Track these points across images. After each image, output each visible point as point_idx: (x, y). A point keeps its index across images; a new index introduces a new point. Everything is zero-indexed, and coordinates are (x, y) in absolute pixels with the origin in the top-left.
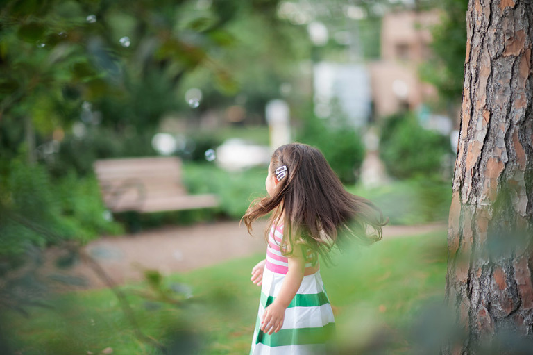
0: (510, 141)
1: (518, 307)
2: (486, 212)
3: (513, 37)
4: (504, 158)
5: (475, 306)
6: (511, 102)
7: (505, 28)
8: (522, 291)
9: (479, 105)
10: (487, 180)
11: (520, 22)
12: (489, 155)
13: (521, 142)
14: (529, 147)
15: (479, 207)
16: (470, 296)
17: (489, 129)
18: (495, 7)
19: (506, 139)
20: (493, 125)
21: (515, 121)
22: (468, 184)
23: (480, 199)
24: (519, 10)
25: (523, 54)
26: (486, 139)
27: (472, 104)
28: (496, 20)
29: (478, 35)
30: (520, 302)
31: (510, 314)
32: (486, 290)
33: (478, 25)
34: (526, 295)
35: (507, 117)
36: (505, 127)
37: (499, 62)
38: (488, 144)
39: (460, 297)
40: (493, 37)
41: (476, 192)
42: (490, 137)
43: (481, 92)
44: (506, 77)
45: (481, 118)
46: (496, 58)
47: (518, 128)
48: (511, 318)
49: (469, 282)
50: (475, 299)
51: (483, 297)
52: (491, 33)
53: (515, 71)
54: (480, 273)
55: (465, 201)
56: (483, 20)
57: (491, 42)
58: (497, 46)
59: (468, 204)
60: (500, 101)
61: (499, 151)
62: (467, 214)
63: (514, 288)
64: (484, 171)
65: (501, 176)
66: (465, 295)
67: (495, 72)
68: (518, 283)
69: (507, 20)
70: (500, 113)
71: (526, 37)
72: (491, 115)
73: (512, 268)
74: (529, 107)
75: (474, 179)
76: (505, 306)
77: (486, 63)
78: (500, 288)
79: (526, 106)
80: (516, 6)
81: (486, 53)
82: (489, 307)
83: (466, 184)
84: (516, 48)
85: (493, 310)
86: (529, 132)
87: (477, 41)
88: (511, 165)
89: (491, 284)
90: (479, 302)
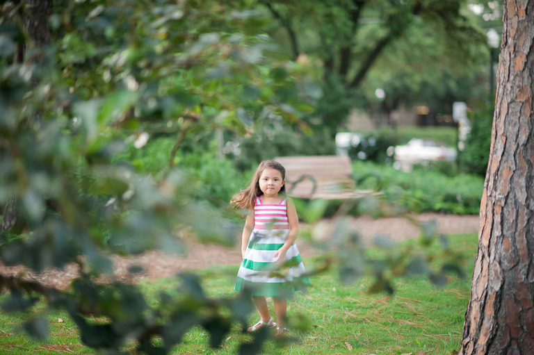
0: (517, 156)
1: (518, 263)
2: (501, 201)
3: (521, 90)
4: (513, 167)
5: (491, 262)
6: (519, 131)
7: (517, 83)
8: (520, 253)
9: (500, 132)
10: (502, 181)
11: (526, 80)
12: (504, 165)
13: (524, 157)
14: (529, 160)
15: (497, 198)
16: (489, 255)
17: (505, 148)
18: (511, 69)
19: (515, 155)
20: (507, 145)
21: (521, 144)
22: (491, 183)
23: (497, 193)
24: (525, 72)
25: (527, 101)
26: (503, 154)
27: (496, 132)
28: (512, 78)
29: (502, 87)
30: (519, 260)
31: (513, 268)
32: (499, 252)
33: (502, 79)
34: (523, 255)
35: (516, 141)
36: (514, 147)
37: (512, 105)
38: (504, 158)
39: (483, 256)
40: (509, 89)
41: (495, 189)
42: (505, 153)
43: (501, 125)
44: (516, 115)
45: (501, 141)
46: (511, 103)
47: (522, 148)
48: (513, 270)
49: (489, 246)
50: (492, 257)
51: (497, 256)
52: (509, 86)
53: (522, 111)
54: (495, 241)
55: (489, 194)
56: (504, 77)
57: (508, 92)
58: (512, 95)
59: (490, 196)
60: (512, 130)
61: (510, 162)
62: (490, 203)
63: (516, 251)
64: (501, 175)
65: (511, 179)
66: (486, 255)
67: (510, 111)
68: (518, 247)
69: (518, 78)
70: (512, 138)
71: (529, 90)
72: (506, 139)
73: (515, 238)
74: (530, 135)
75: (495, 180)
76: (509, 262)
77: (505, 105)
78: (507, 250)
79: (527, 134)
80: (524, 69)
81: (505, 99)
82: (500, 263)
83: (490, 184)
84: (523, 97)
85: (503, 265)
86: (529, 151)
87: (501, 91)
88: (517, 172)
89: (501, 248)
90: (495, 258)
